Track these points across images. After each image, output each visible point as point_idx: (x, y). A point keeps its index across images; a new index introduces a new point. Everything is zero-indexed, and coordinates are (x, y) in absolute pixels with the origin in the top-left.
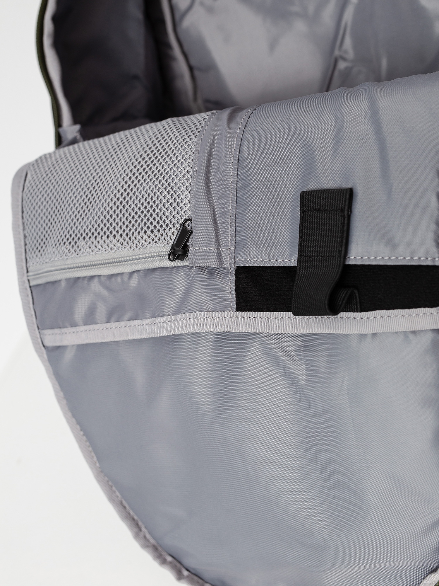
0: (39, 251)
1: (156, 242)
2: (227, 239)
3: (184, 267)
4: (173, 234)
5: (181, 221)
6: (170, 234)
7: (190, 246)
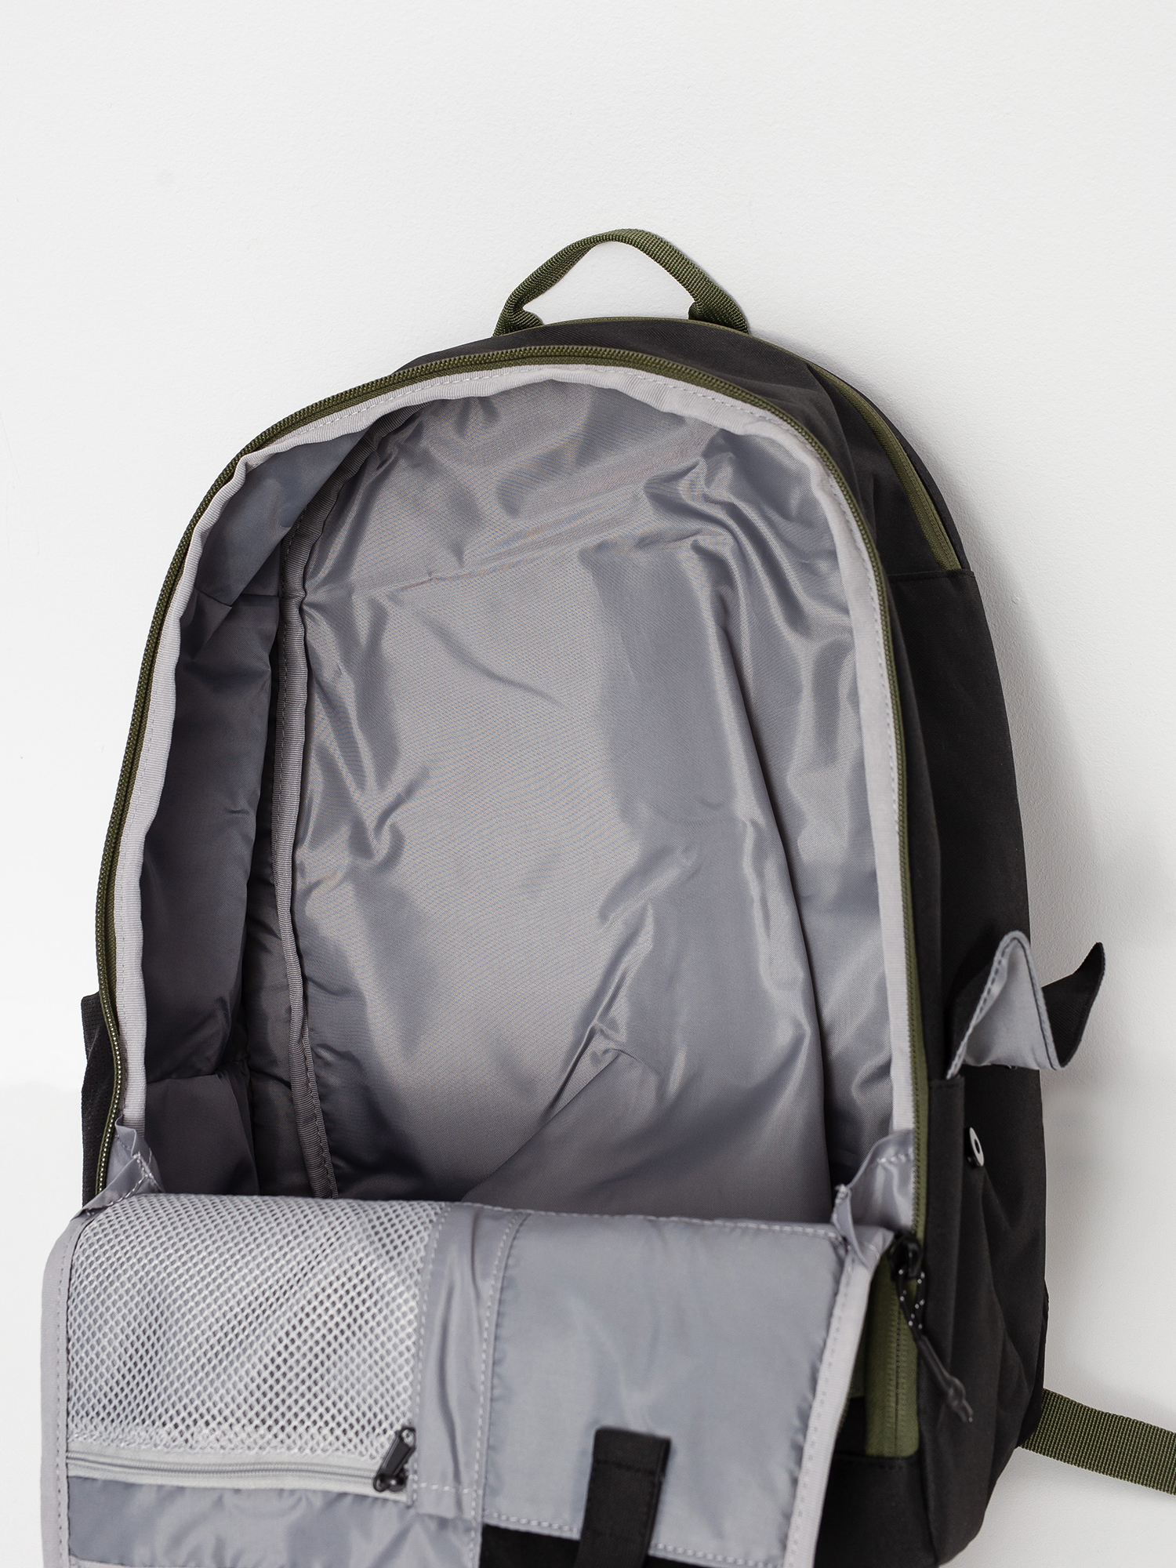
0: (113, 1421)
1: (337, 1449)
2: (471, 1473)
3: (396, 1502)
4: (380, 1447)
5: (398, 1427)
6: (376, 1444)
7: (411, 1472)
